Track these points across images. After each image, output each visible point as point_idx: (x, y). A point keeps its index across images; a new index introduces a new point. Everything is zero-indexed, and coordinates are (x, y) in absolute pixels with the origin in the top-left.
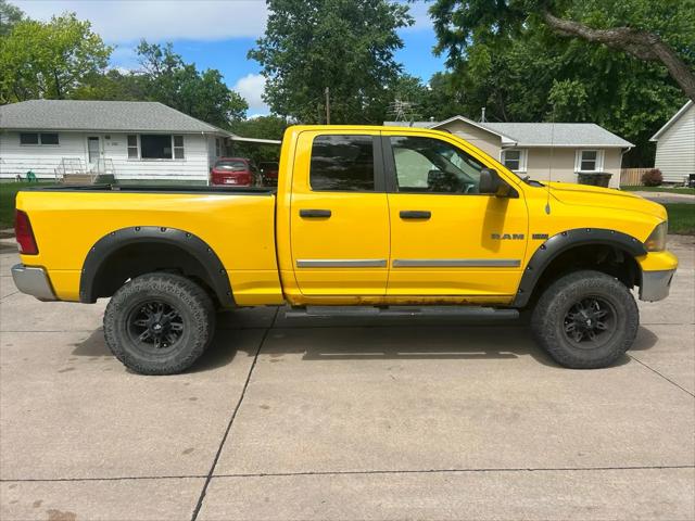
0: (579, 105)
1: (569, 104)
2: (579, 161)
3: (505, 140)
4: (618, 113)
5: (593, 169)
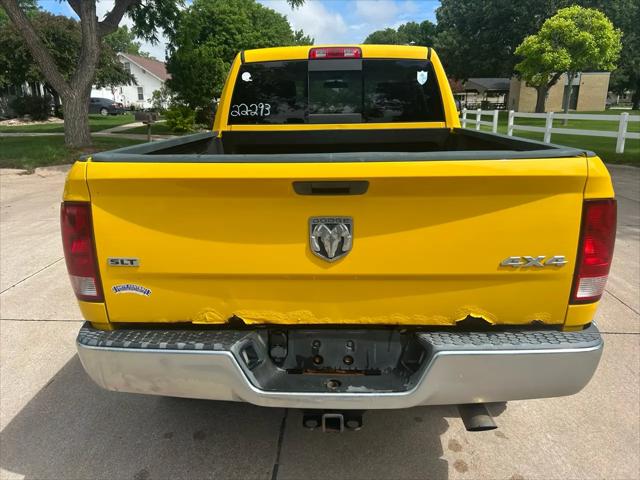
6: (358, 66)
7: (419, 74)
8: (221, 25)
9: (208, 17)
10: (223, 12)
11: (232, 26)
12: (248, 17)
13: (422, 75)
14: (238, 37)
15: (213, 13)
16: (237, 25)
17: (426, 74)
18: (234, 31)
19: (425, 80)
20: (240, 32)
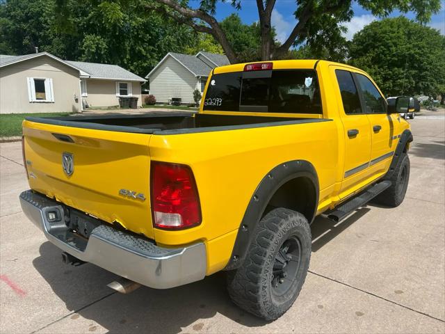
0: (102, 53)
1: (97, 51)
2: (118, 89)
3: (82, 73)
4: (125, 60)
5: (126, 94)
6: (269, 75)
7: (306, 79)
8: (380, 41)
9: (373, 37)
10: (385, 32)
11: (390, 41)
12: (405, 34)
13: (309, 80)
14: (394, 48)
15: (376, 34)
16: (394, 41)
17: (311, 79)
18: (390, 44)
19: (310, 84)
20: (395, 45)
